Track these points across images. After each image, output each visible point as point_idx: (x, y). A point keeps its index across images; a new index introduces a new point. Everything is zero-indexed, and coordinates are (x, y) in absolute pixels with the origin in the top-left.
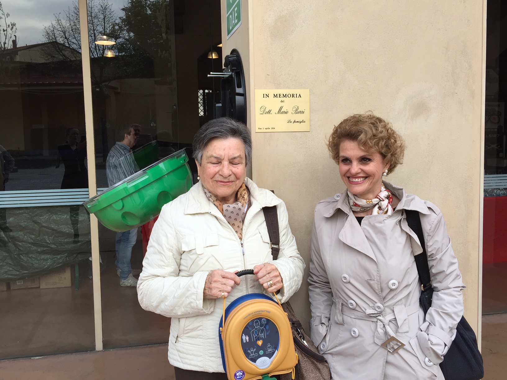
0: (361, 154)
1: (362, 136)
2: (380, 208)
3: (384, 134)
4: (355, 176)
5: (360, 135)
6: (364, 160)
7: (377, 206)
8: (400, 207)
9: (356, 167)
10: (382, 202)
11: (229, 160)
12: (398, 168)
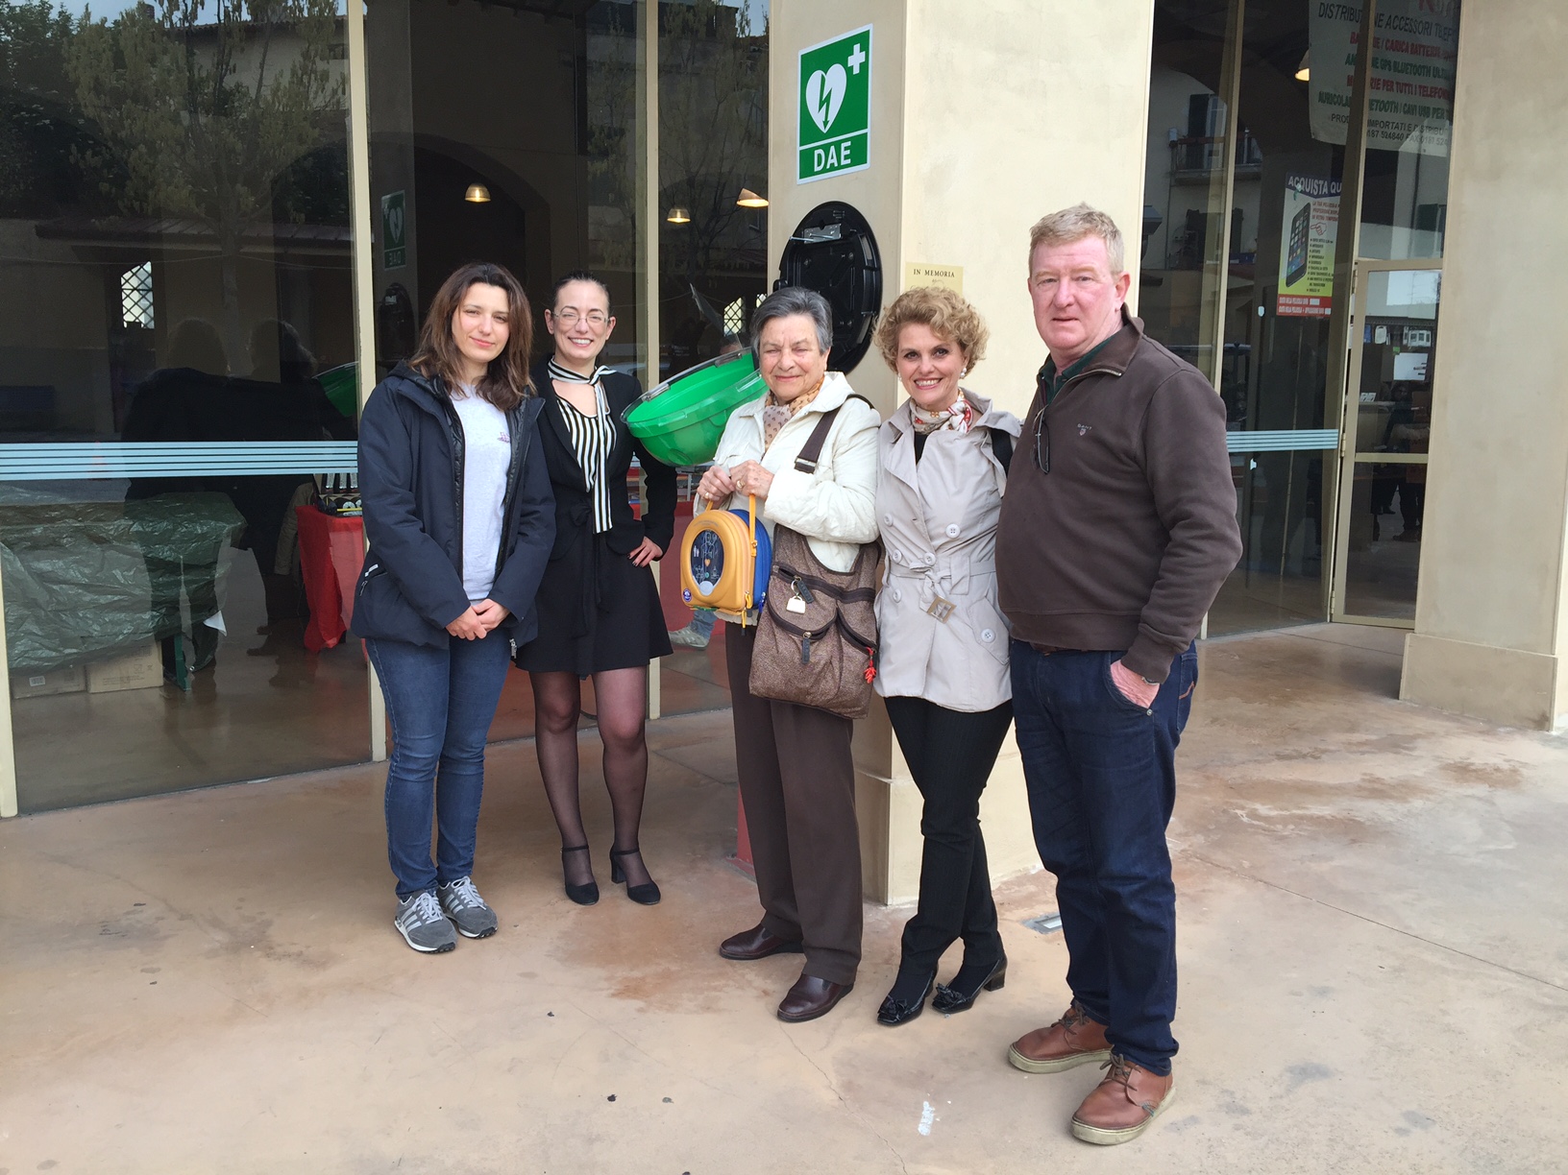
0: (935, 343)
1: (937, 318)
2: (951, 427)
3: (965, 313)
4: (925, 376)
5: (933, 316)
6: (940, 352)
7: (948, 423)
8: (981, 422)
9: (927, 363)
10: (954, 417)
11: (790, 346)
12: (978, 364)
